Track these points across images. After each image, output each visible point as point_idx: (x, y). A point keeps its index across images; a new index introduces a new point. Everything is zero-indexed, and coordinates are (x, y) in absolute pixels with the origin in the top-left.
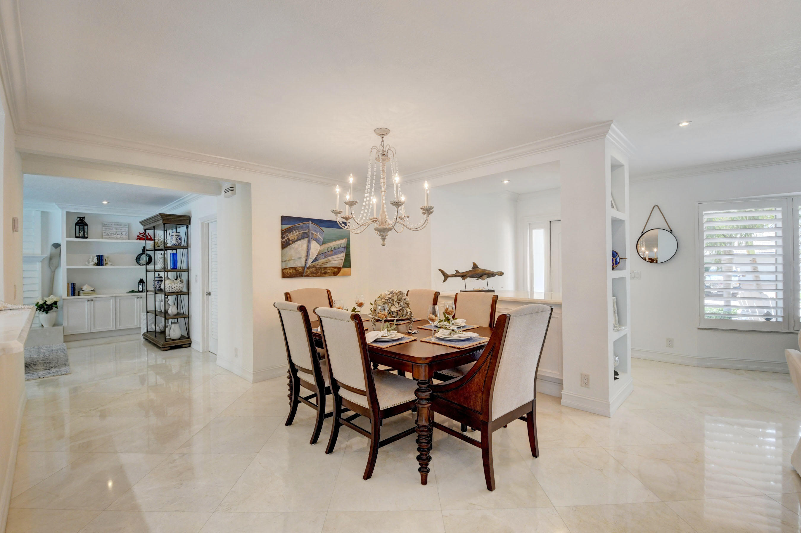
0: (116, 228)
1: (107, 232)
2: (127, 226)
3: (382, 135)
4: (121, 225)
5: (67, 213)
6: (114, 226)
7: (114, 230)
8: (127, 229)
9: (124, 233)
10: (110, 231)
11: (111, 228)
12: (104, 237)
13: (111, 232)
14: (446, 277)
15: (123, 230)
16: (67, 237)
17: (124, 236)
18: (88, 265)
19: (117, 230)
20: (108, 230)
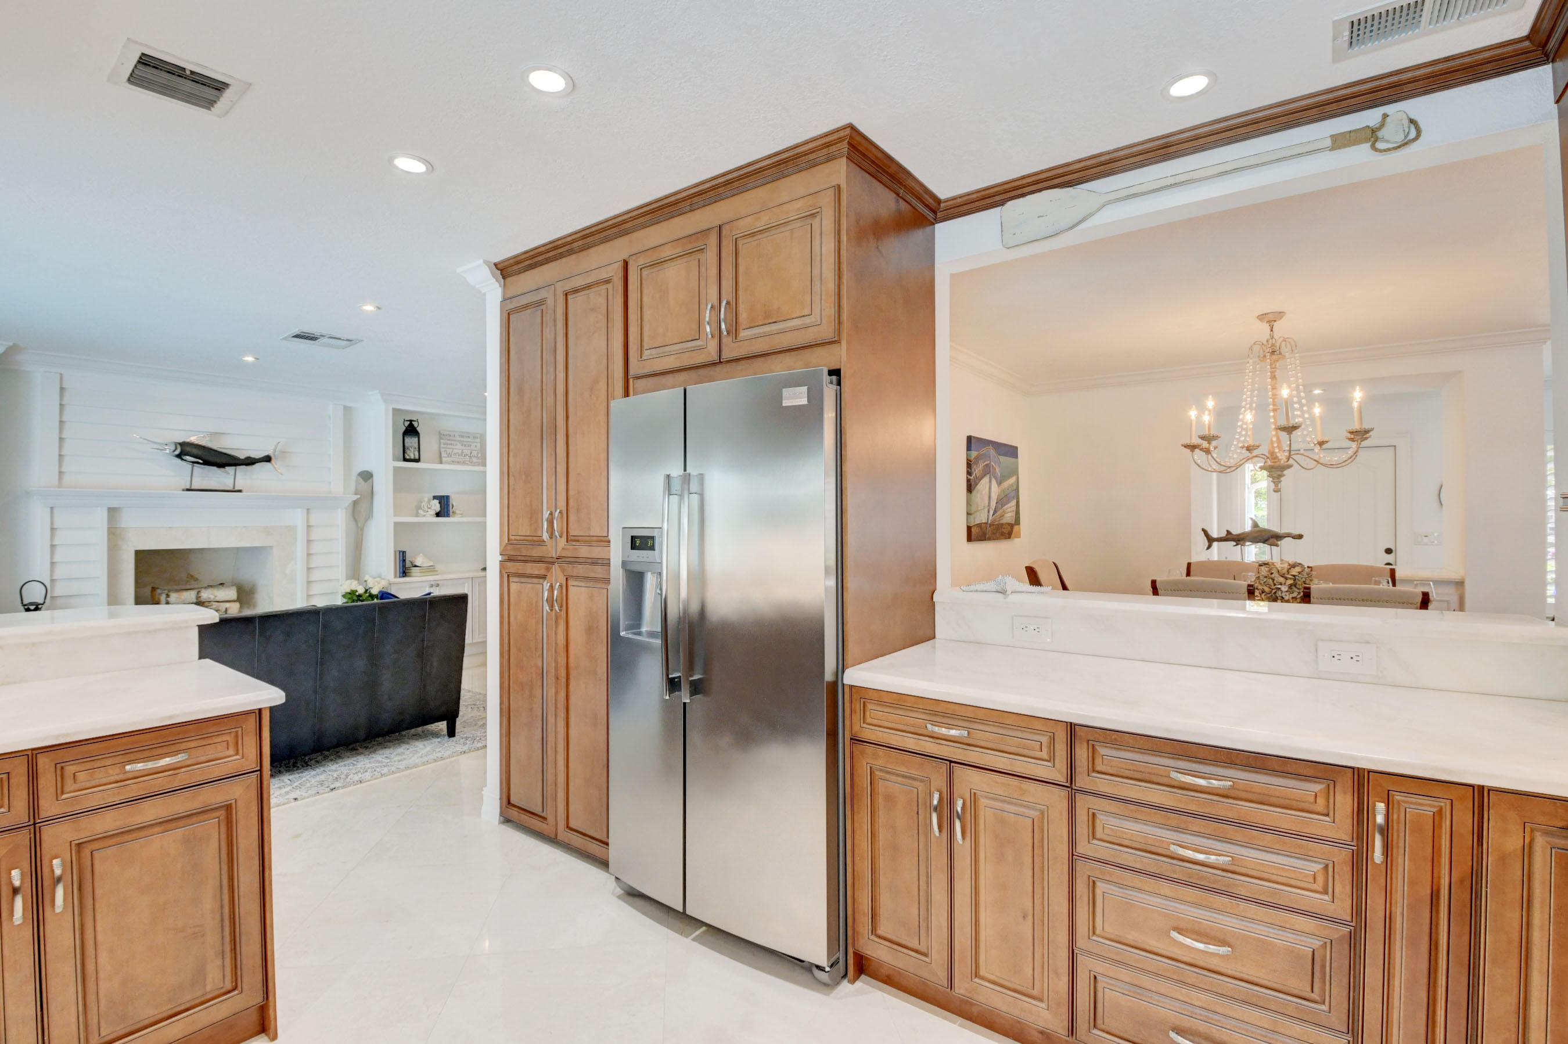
0: (462, 443)
1: (449, 451)
2: (478, 440)
3: (1271, 323)
4: (469, 437)
5: (394, 410)
6: (458, 438)
7: (459, 446)
8: (479, 445)
9: (474, 453)
10: (453, 449)
11: (455, 443)
12: (444, 459)
13: (455, 451)
14: (1211, 540)
15: (473, 447)
16: (394, 460)
17: (475, 460)
18: (424, 516)
19: (463, 448)
20: (449, 446)
